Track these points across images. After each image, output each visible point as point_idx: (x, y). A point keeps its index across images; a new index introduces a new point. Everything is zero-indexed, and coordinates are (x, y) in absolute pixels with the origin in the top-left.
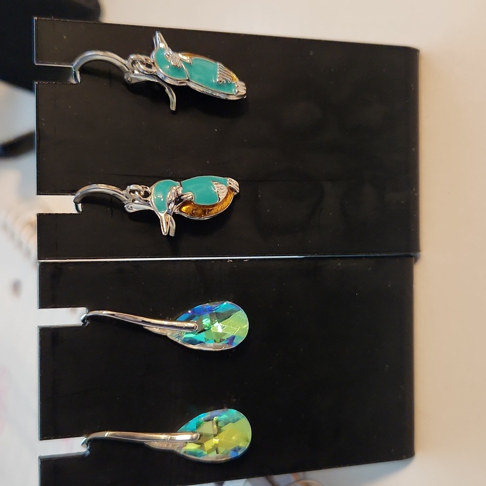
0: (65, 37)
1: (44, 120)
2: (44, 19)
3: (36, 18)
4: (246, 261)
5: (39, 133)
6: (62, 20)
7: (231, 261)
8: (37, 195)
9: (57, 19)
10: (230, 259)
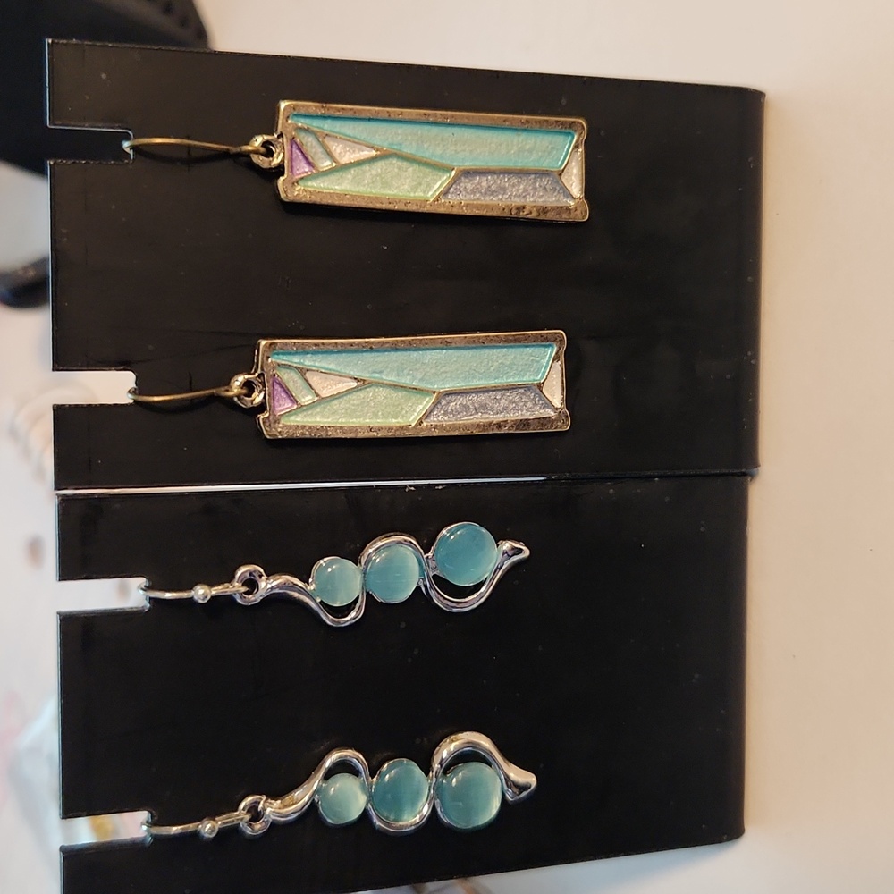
0: (104, 76)
1: (64, 231)
2: (65, 41)
3: (50, 41)
4: (440, 487)
5: (57, 257)
6: (98, 44)
7: (413, 488)
8: (53, 370)
9: (89, 43)
10: (411, 486)
